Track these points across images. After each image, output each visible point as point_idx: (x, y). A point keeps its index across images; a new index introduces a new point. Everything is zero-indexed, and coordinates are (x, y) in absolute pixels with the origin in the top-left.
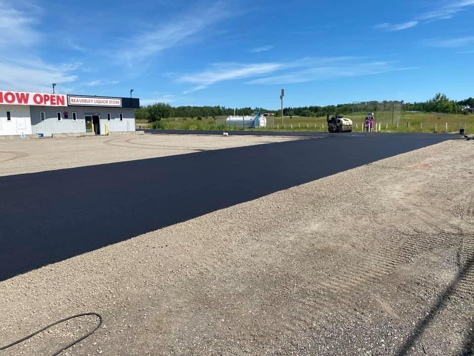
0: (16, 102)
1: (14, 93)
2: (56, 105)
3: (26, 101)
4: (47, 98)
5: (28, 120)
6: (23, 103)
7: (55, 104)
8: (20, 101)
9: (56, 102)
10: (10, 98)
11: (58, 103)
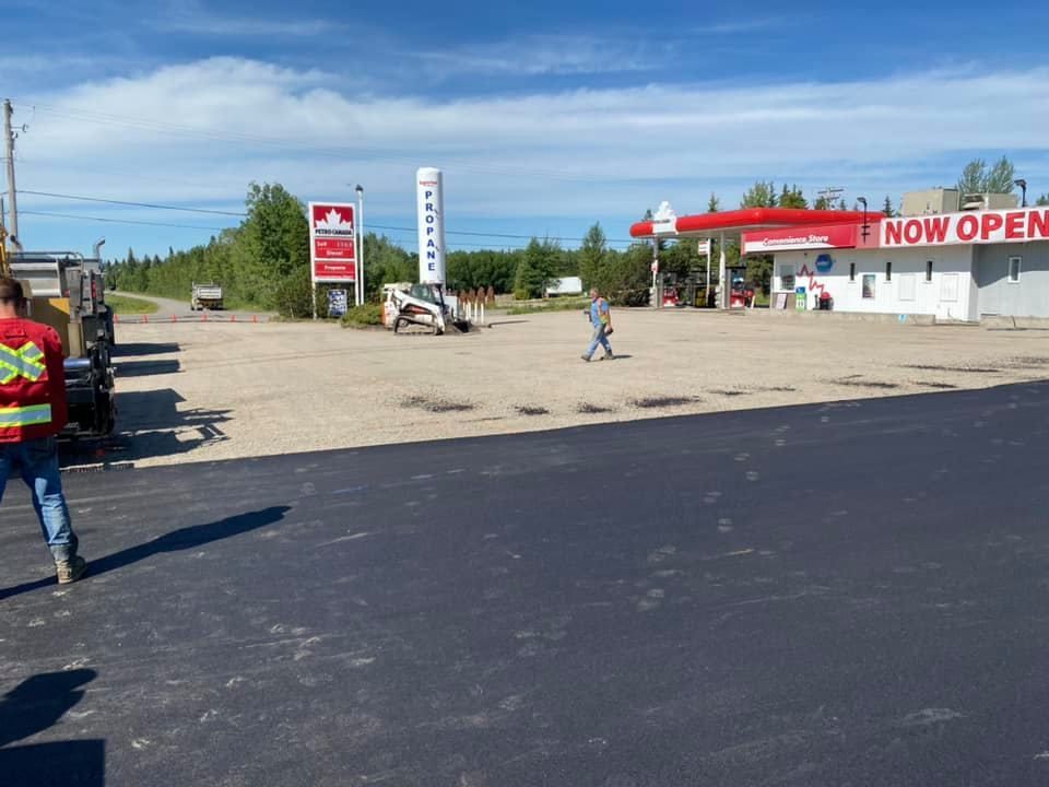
0: (923, 241)
1: (921, 219)
2: (1026, 239)
3: (942, 236)
4: (992, 222)
5: (965, 278)
6: (935, 242)
7: (1021, 235)
8: (930, 237)
9: (1025, 229)
10: (913, 232)
11: (1031, 233)
